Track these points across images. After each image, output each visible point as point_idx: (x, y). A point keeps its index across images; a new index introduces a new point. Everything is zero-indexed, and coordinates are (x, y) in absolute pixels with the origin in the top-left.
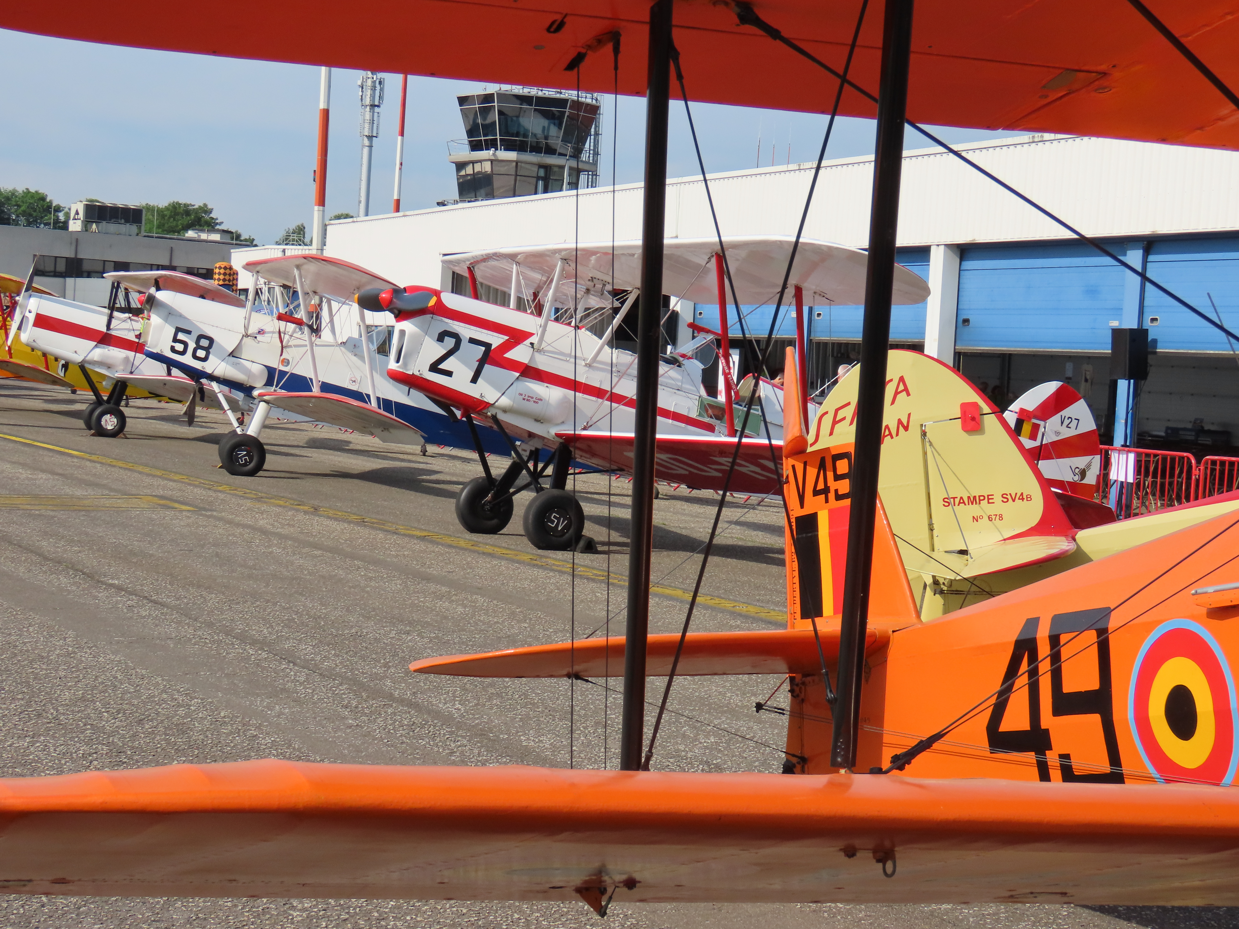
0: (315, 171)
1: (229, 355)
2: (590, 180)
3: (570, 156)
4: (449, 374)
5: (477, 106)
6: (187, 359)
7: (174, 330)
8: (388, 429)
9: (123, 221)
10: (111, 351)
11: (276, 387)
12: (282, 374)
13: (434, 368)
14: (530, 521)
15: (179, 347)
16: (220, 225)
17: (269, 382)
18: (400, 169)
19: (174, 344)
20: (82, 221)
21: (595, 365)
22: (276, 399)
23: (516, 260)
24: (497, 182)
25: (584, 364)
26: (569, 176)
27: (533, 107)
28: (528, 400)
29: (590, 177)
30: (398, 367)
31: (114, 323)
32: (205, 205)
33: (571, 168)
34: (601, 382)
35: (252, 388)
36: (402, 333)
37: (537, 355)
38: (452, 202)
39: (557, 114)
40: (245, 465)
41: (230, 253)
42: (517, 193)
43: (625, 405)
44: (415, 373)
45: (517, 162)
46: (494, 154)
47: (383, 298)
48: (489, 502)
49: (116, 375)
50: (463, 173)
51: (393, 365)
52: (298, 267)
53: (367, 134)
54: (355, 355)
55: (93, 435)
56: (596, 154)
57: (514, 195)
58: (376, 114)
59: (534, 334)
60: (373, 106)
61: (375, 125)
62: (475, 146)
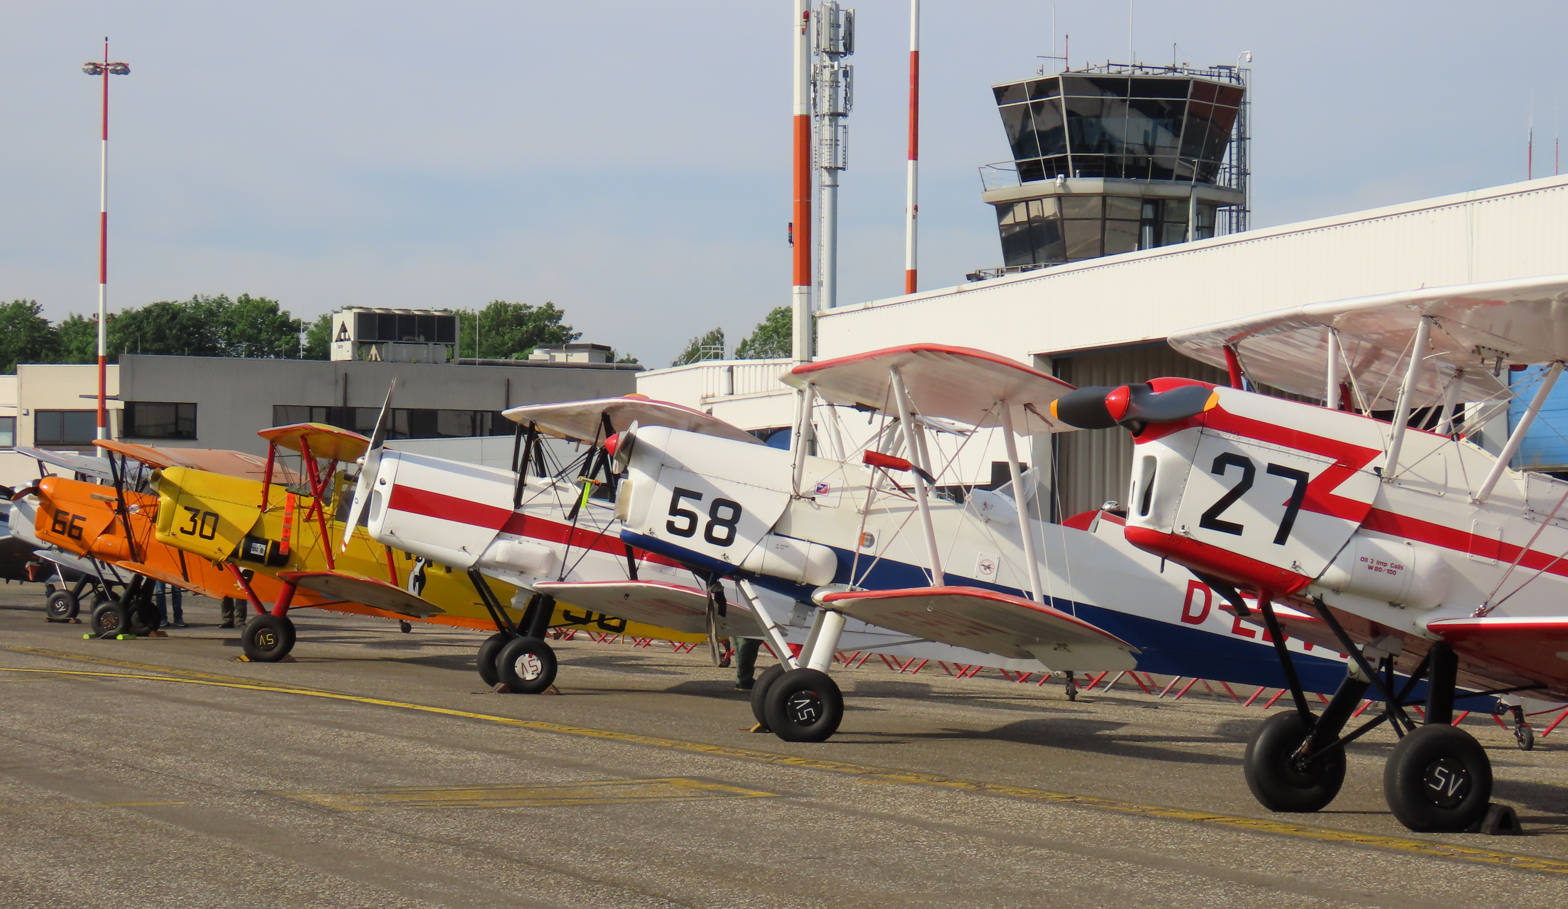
0: (790, 225)
1: (769, 532)
2: (1234, 220)
3: (1197, 180)
4: (1236, 529)
5: (1029, 102)
6: (697, 544)
7: (670, 494)
8: (1064, 646)
9: (422, 338)
10: (525, 544)
11: (855, 583)
12: (866, 560)
13: (1210, 520)
14: (1398, 782)
15: (682, 523)
16: (576, 338)
17: (841, 576)
18: (914, 217)
19: (672, 518)
20: (353, 344)
21: (1490, 502)
22: (853, 604)
23: (1333, 324)
24: (1072, 235)
25: (1470, 500)
26: (1198, 215)
27: (1128, 98)
28: (1377, 569)
29: (1234, 214)
30: (1147, 522)
31: (527, 495)
32: (550, 306)
33: (1200, 202)
34: (1502, 530)
35: (811, 588)
36: (1150, 462)
37: (1387, 488)
38: (994, 272)
39: (1168, 108)
40: (809, 722)
41: (635, 379)
42: (1106, 250)
43: (1551, 570)
44: (1176, 532)
45: (1104, 197)
46: (1063, 185)
47: (1111, 402)
48: (1305, 755)
49: (535, 585)
50: (1008, 220)
51: (1135, 519)
52: (896, 368)
53: (827, 165)
54: (987, 521)
55: (501, 691)
56: (1243, 173)
57: (1103, 254)
58: (840, 129)
59: (1381, 452)
60: (835, 115)
61: (840, 149)
62: (1028, 173)
